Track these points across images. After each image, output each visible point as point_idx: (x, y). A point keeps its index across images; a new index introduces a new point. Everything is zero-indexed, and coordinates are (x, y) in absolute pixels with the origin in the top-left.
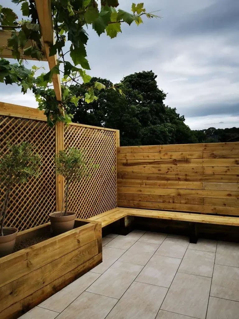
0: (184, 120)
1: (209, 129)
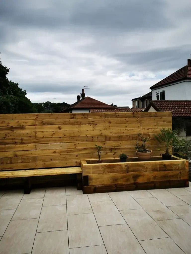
0: (26, 94)
1: (46, 102)
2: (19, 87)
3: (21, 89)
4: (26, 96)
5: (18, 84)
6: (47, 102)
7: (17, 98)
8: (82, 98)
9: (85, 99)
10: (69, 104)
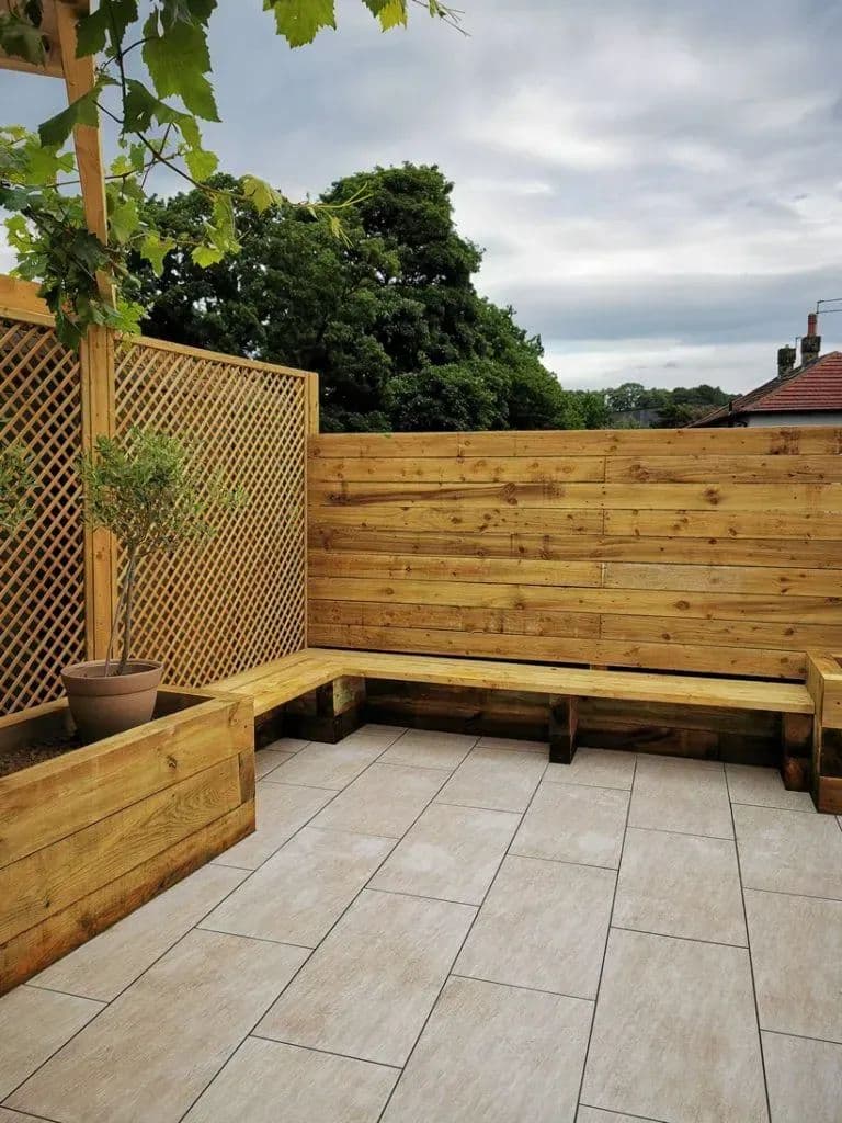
0: (542, 350)
1: (623, 387)
2: (516, 321)
4: (541, 361)
5: (511, 310)
7: (506, 370)
8: (804, 360)
10: (730, 393)
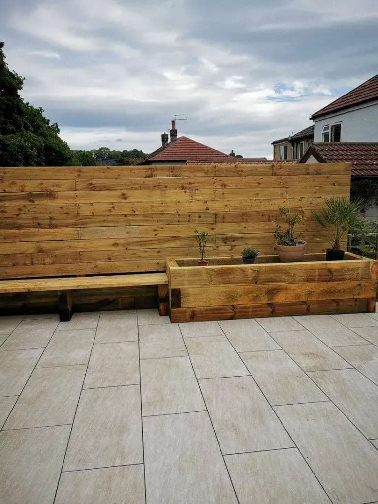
0: (59, 130)
1: (100, 149)
2: (44, 115)
3: (49, 120)
4: (59, 135)
5: (41, 109)
6: (102, 148)
7: (40, 139)
8: (171, 139)
9: (177, 142)
10: (146, 153)
